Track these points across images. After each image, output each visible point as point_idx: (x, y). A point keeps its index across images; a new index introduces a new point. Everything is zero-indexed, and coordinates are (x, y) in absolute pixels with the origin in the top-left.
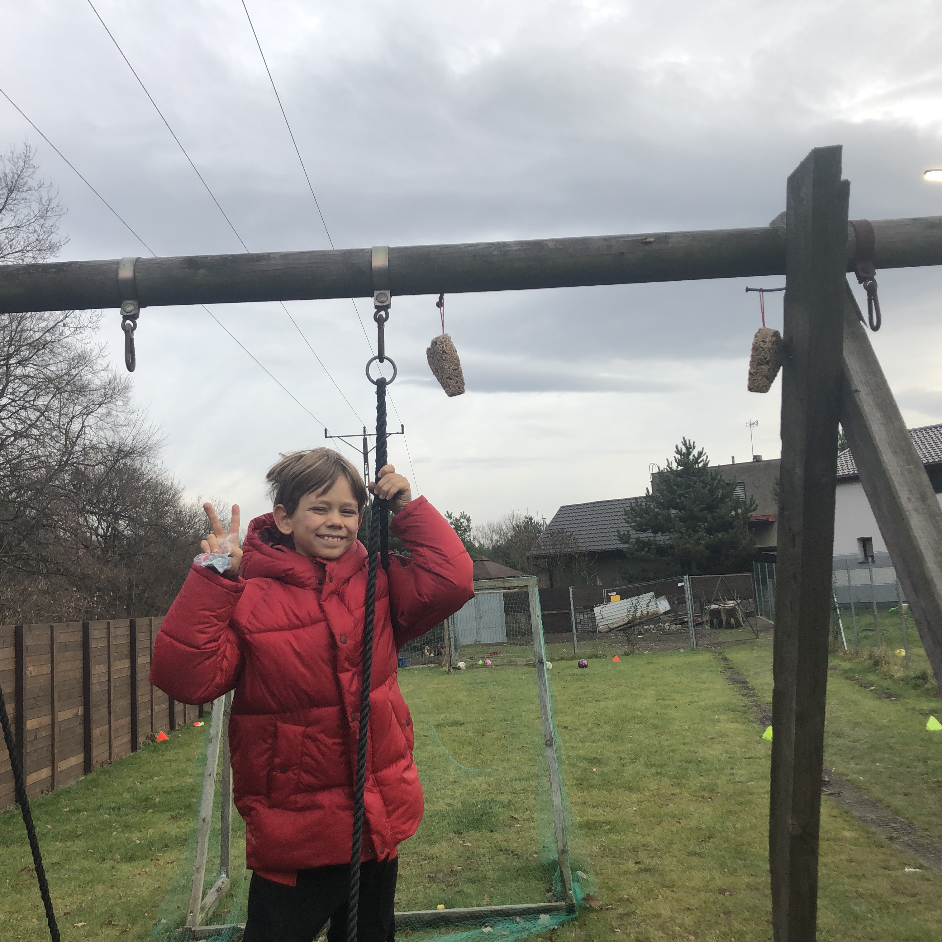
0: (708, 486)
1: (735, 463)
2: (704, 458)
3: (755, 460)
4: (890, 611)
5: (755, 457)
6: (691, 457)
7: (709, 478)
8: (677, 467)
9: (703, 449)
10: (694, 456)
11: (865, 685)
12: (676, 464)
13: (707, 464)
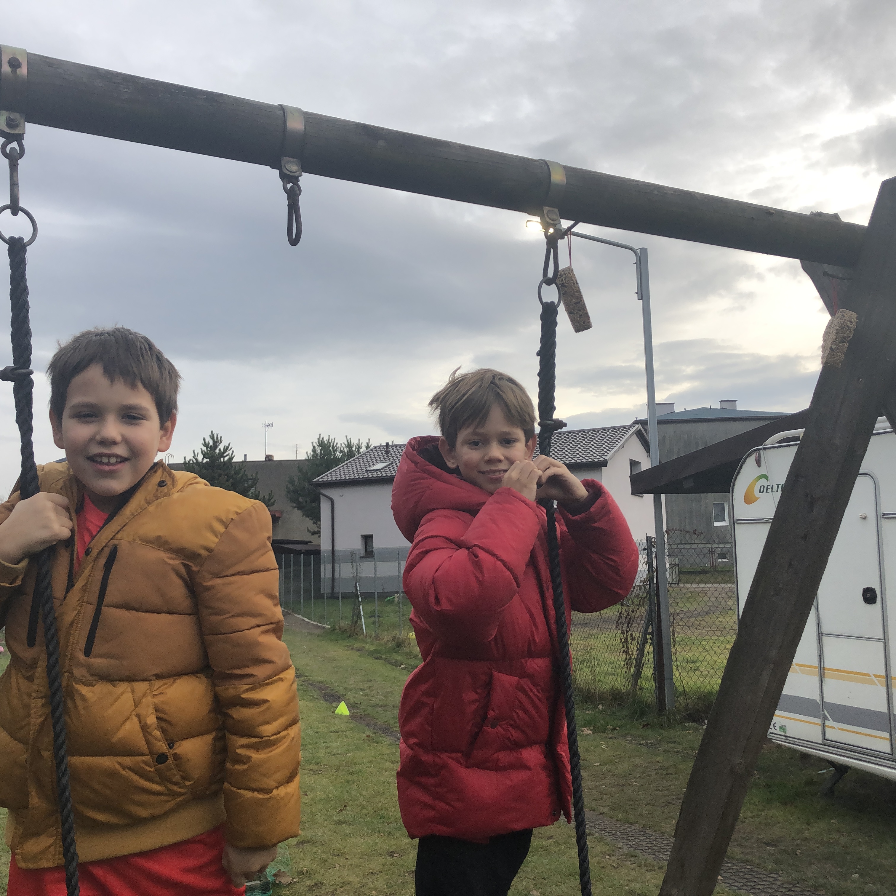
0: (231, 480)
1: (248, 460)
2: (230, 452)
3: (267, 459)
4: (386, 600)
5: (267, 456)
6: (217, 451)
7: (233, 472)
8: (203, 459)
9: (229, 444)
10: (220, 450)
11: (397, 664)
12: (202, 456)
13: (233, 458)
